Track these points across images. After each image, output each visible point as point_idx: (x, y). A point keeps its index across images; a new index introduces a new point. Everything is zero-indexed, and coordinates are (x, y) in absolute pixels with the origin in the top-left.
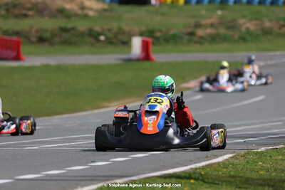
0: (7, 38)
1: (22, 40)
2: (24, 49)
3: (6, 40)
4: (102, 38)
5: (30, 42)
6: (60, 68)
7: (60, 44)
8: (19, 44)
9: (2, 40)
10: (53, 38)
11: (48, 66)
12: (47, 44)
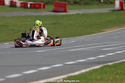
0: (60, 2)
1: (67, 3)
2: (68, 7)
3: (60, 3)
4: (102, 1)
6: (84, 15)
7: (83, 4)
8: (65, 5)
9: (58, 3)
10: (80, 2)
11: (79, 14)
12: (78, 4)
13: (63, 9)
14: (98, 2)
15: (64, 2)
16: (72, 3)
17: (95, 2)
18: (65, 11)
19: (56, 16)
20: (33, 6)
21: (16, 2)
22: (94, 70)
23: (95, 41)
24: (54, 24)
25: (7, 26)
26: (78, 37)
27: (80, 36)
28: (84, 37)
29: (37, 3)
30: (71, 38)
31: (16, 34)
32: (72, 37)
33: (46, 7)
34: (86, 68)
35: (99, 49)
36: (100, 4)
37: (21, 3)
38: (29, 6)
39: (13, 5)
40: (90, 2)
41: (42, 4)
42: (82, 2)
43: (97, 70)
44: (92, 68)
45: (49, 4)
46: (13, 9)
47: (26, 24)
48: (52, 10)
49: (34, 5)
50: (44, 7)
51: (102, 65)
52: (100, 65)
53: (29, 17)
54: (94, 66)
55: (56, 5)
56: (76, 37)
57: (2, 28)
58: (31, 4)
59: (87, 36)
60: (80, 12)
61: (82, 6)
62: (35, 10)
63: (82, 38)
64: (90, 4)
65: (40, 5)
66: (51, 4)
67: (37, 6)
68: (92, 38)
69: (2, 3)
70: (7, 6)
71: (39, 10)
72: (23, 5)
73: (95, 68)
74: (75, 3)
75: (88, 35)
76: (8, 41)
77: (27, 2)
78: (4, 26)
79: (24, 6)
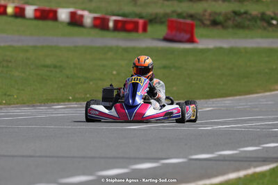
0: (182, 20)
1: (196, 23)
2: (198, 32)
3: (180, 23)
4: (274, 22)
5: (204, 25)
6: (232, 51)
7: (233, 28)
8: (192, 26)
9: (176, 22)
10: (226, 21)
11: (221, 48)
12: (219, 27)
13: (187, 36)
14: (265, 25)
15: (189, 21)
16: (208, 22)
17: (259, 23)
18: (191, 40)
19: (172, 51)
20: (120, 25)
21: (82, 16)
22: (254, 174)
23: (257, 109)
24: (165, 67)
25: (61, 67)
26: (219, 99)
27: (223, 97)
28: (231, 100)
29: (128, 19)
30: (202, 101)
31: (80, 86)
32: (206, 98)
33: (149, 28)
34: (237, 170)
35: (265, 128)
36: (270, 29)
37: (95, 19)
38: (111, 24)
39: (75, 21)
40: (247, 23)
41: (141, 21)
42: (230, 23)
43: (263, 174)
44: (250, 171)
45: (156, 23)
46: (76, 29)
47: (104, 66)
48: (161, 37)
49: (124, 23)
50: (145, 30)
51: (273, 166)
52: (269, 164)
53: (111, 49)
54: (255, 167)
55: (173, 26)
56: (214, 100)
57: (51, 71)
58: (116, 22)
59: (238, 97)
60: (225, 44)
61: (230, 30)
62: (123, 34)
63: (228, 101)
64: (248, 28)
65: (136, 24)
66: (162, 23)
67: (130, 26)
68: (249, 104)
69: (51, 15)
70: (62, 23)
71: (134, 35)
72: (98, 22)
73: (259, 169)
74: (215, 23)
75: (240, 95)
76: (64, 101)
77: (107, 17)
78: (55, 67)
79: (101, 24)
